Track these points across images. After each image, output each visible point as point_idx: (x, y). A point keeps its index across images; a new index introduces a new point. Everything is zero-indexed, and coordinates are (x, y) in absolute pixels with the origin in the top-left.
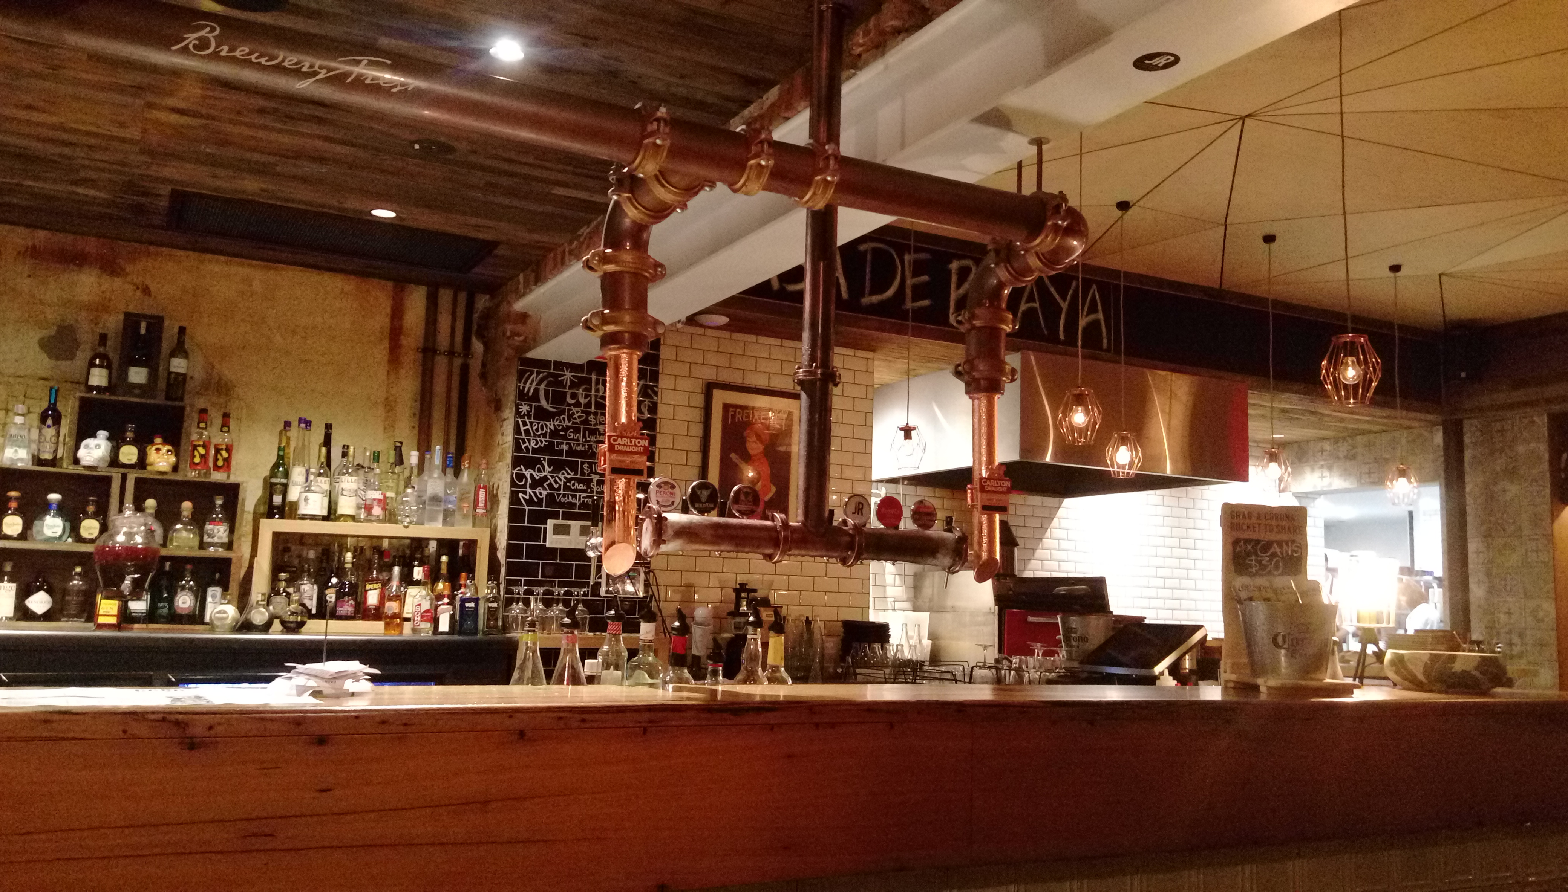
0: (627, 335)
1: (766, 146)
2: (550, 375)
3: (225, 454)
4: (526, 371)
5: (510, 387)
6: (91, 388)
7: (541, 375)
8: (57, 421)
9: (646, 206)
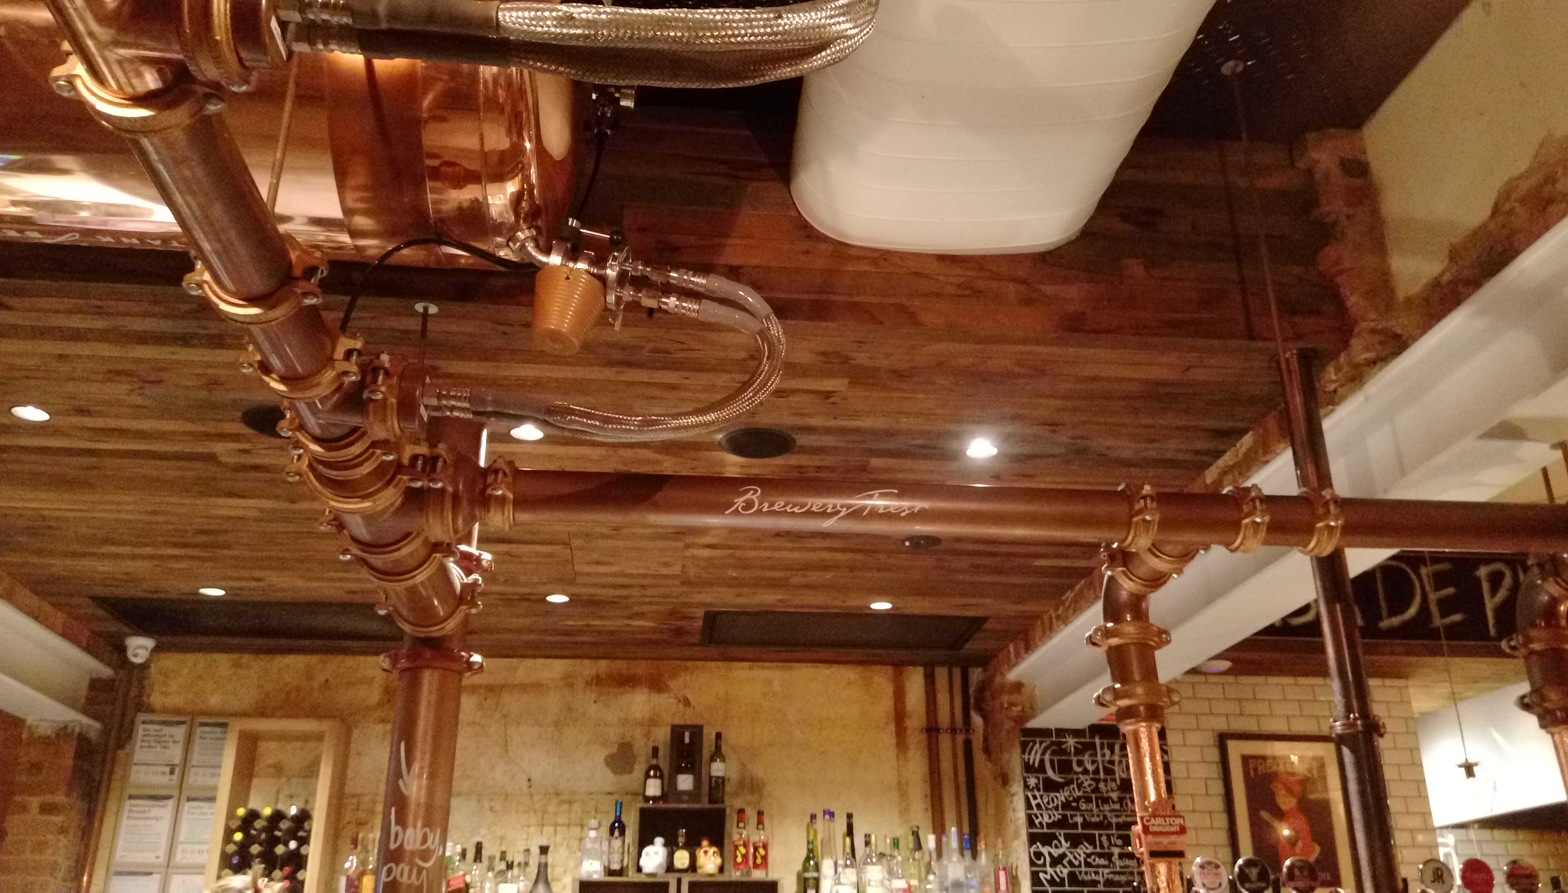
0: (1142, 708)
1: (1258, 503)
2: (1053, 743)
3: (762, 851)
4: (1029, 742)
5: (1015, 760)
6: (647, 799)
7: (1044, 745)
8: (622, 833)
9: (1143, 576)
